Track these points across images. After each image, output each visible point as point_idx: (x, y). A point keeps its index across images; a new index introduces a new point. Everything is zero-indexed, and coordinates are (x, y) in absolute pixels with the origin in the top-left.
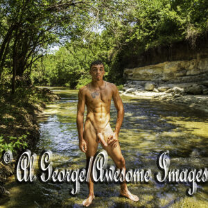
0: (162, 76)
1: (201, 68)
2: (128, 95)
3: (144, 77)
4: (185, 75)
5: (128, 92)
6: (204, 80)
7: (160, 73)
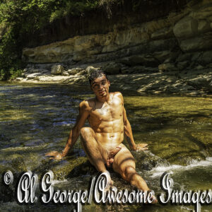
0: (72, 56)
1: (118, 43)
2: (30, 81)
3: (50, 58)
4: (100, 53)
5: (29, 78)
6: (122, 57)
7: (70, 52)
